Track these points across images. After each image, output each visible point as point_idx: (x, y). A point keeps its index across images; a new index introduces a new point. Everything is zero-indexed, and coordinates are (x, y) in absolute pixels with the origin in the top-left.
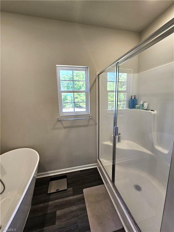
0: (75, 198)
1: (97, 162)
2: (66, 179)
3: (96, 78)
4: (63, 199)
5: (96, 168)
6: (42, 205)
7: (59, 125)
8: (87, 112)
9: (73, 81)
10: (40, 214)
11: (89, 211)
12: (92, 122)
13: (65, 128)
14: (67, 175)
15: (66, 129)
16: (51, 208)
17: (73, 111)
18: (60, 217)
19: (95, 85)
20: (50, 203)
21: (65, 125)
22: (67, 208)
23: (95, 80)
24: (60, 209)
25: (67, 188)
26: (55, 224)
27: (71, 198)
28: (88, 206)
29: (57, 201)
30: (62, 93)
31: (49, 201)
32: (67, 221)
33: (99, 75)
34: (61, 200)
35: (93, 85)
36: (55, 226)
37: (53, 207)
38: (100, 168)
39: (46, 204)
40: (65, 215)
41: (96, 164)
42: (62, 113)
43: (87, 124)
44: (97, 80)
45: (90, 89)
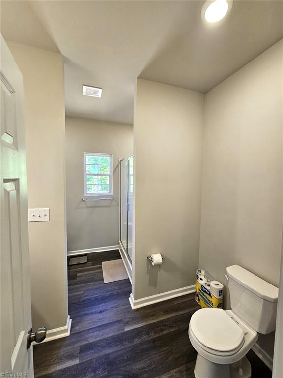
1: (119, 244)
3: (119, 163)
5: (118, 250)
7: (83, 204)
8: (110, 194)
12: (114, 203)
13: (88, 207)
15: (89, 209)
16: (72, 272)
17: (97, 192)
19: (117, 170)
21: (88, 205)
22: (86, 272)
23: (118, 165)
24: (81, 273)
25: (87, 262)
26: (76, 279)
29: (77, 269)
30: (87, 176)
31: (70, 269)
33: (121, 161)
35: (115, 170)
38: (121, 250)
40: (84, 275)
41: (118, 246)
42: (86, 194)
43: (109, 205)
44: (119, 166)
45: (114, 173)
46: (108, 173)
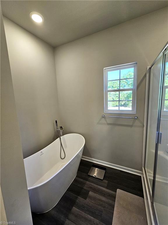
0: (107, 191)
2: (105, 171)
3: (146, 73)
4: (97, 186)
5: (141, 176)
6: (82, 180)
8: (133, 112)
9: (120, 80)
10: (79, 185)
11: (116, 211)
12: (137, 123)
13: (108, 124)
14: (107, 168)
16: (87, 186)
17: (118, 109)
18: (91, 198)
19: (144, 81)
20: (88, 182)
21: (108, 122)
22: (98, 195)
23: (145, 75)
24: (93, 192)
25: (103, 179)
26: (86, 199)
27: (104, 189)
28: (117, 207)
29: (93, 184)
31: (87, 180)
32: (95, 204)
33: (150, 69)
34: (96, 186)
36: (85, 200)
37: (88, 186)
39: (85, 181)
40: (94, 199)
41: (141, 172)
42: (107, 111)
43: (131, 124)
44: (148, 75)
45: (138, 87)
46: (132, 87)
